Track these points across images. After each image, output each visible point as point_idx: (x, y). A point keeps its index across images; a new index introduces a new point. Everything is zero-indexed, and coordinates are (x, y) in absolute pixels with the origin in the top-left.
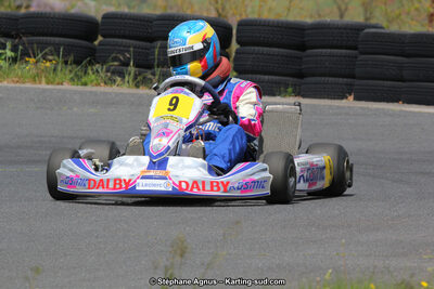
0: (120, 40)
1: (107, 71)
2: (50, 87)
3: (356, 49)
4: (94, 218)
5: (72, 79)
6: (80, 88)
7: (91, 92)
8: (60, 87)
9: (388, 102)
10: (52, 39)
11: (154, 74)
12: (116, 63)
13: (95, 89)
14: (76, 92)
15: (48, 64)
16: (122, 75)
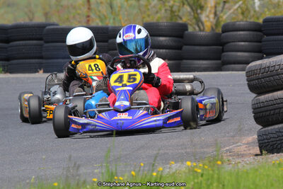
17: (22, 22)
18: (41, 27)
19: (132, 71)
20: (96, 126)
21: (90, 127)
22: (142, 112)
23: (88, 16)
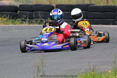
0: (25, 12)
1: (21, 20)
2: (6, 25)
3: (88, 11)
4: (20, 59)
5: (12, 23)
6: (14, 25)
7: (17, 26)
8: (8, 25)
9: (97, 25)
10: (6, 12)
11: (34, 20)
12: (23, 18)
13: (18, 25)
14: (13, 26)
15: (5, 19)
16: (25, 21)
17: (80, 3)
18: (88, 5)
19: (51, 27)
20: (35, 48)
21: (33, 48)
22: (53, 43)
23: (108, 1)
